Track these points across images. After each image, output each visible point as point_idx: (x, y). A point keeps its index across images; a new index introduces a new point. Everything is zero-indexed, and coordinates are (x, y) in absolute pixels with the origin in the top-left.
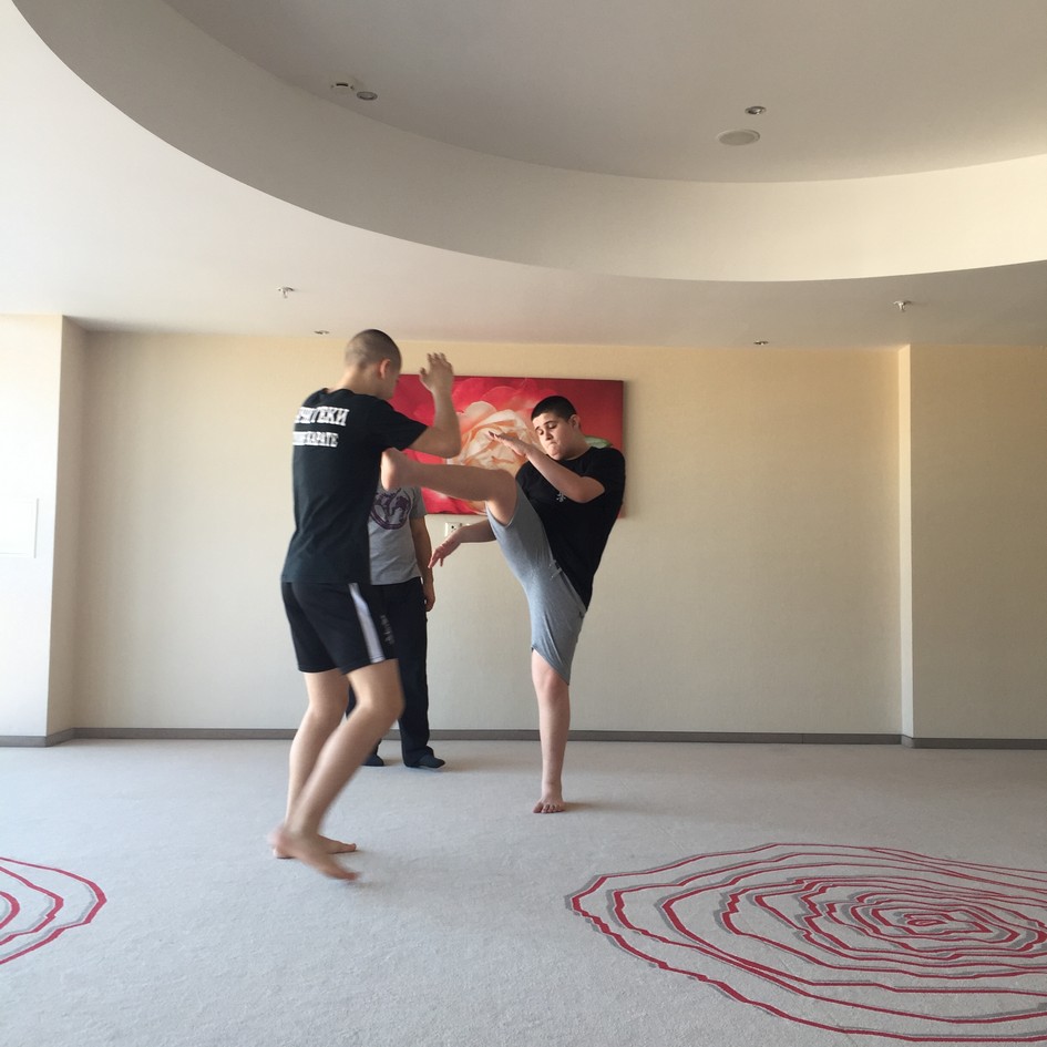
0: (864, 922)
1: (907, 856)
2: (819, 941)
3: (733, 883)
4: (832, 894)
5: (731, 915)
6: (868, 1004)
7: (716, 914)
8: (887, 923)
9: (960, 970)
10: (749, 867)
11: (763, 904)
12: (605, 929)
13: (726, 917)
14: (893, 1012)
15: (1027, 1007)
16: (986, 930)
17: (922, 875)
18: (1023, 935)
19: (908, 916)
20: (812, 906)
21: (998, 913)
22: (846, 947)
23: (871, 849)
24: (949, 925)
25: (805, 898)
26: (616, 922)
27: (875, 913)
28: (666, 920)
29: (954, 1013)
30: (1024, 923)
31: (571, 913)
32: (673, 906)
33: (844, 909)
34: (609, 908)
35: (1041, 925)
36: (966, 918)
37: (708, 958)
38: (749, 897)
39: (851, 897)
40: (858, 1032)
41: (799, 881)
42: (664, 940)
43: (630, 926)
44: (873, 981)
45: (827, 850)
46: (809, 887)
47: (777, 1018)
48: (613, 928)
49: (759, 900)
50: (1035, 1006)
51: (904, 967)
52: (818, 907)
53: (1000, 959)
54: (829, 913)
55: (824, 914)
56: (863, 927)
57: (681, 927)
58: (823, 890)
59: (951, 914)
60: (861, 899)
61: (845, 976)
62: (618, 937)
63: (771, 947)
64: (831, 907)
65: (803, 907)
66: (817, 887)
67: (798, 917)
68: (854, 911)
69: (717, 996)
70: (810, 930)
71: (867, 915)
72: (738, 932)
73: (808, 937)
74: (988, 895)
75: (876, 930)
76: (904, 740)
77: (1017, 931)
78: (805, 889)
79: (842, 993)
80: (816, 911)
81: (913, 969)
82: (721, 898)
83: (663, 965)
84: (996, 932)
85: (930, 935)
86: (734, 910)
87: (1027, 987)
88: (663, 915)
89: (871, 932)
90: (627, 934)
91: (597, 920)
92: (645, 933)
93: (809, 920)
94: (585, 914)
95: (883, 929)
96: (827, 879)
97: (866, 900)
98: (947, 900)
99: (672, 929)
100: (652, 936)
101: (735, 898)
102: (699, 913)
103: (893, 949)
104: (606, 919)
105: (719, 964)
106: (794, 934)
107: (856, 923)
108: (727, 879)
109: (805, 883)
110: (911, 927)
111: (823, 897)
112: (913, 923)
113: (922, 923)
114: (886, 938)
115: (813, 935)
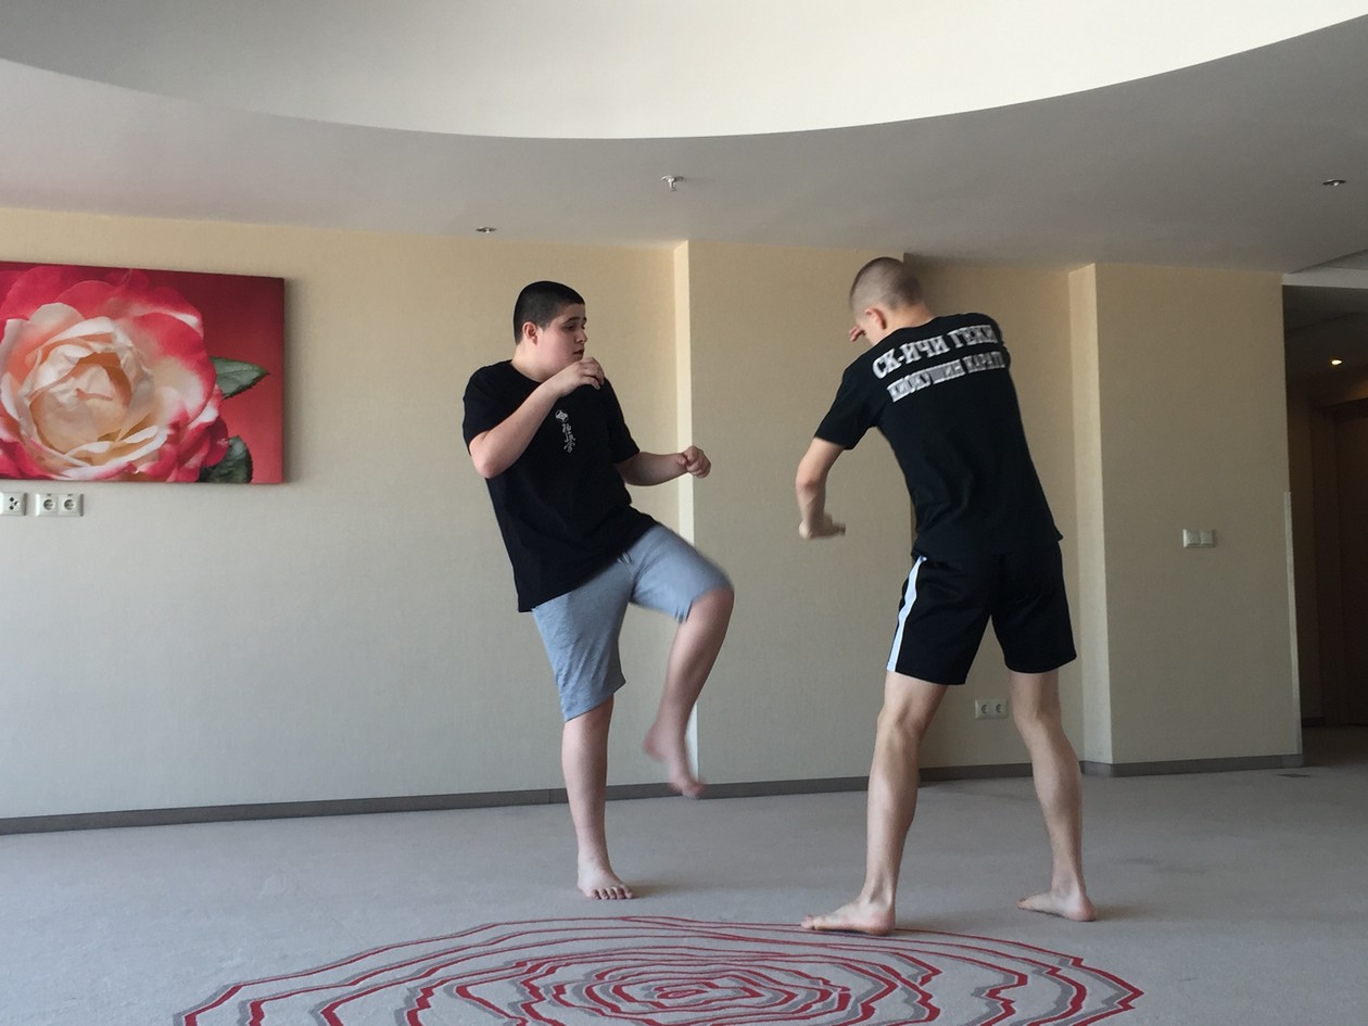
0: (601, 1002)
1: (667, 923)
3: (428, 974)
4: (561, 975)
5: (420, 1013)
7: (398, 1013)
8: (630, 999)
10: (454, 956)
11: (468, 996)
13: (412, 1016)
16: (759, 995)
17: (685, 942)
18: (801, 995)
19: (660, 989)
20: (534, 990)
21: (776, 975)
23: (624, 919)
24: (712, 993)
25: (526, 983)
27: (618, 990)
30: (805, 982)
32: (336, 1010)
33: (577, 991)
34: (242, 1021)
35: (826, 982)
36: (734, 984)
38: (445, 990)
39: (587, 976)
41: (521, 964)
45: (564, 925)
46: (532, 970)
49: (462, 992)
52: (541, 991)
54: (556, 997)
55: (549, 997)
56: (598, 1007)
58: (551, 971)
59: (715, 982)
60: (601, 976)
64: (560, 989)
65: (522, 993)
66: (546, 967)
67: (512, 1005)
68: (589, 991)
70: (527, 1017)
71: (604, 991)
74: (764, 956)
75: (615, 1009)
77: (795, 991)
78: (526, 973)
80: (538, 995)
82: (406, 994)
84: (768, 995)
85: (684, 1007)
86: (423, 1004)
88: (321, 1023)
89: (607, 1011)
93: (528, 1007)
95: (624, 1006)
96: (560, 958)
97: (607, 978)
98: (713, 967)
101: (428, 992)
102: (377, 1015)
106: (505, 1024)
107: (590, 1004)
108: (419, 971)
109: (529, 965)
110: (663, 1001)
111: (550, 979)
112: (665, 996)
113: (684, 994)
114: (627, 1016)
115: (530, 1024)
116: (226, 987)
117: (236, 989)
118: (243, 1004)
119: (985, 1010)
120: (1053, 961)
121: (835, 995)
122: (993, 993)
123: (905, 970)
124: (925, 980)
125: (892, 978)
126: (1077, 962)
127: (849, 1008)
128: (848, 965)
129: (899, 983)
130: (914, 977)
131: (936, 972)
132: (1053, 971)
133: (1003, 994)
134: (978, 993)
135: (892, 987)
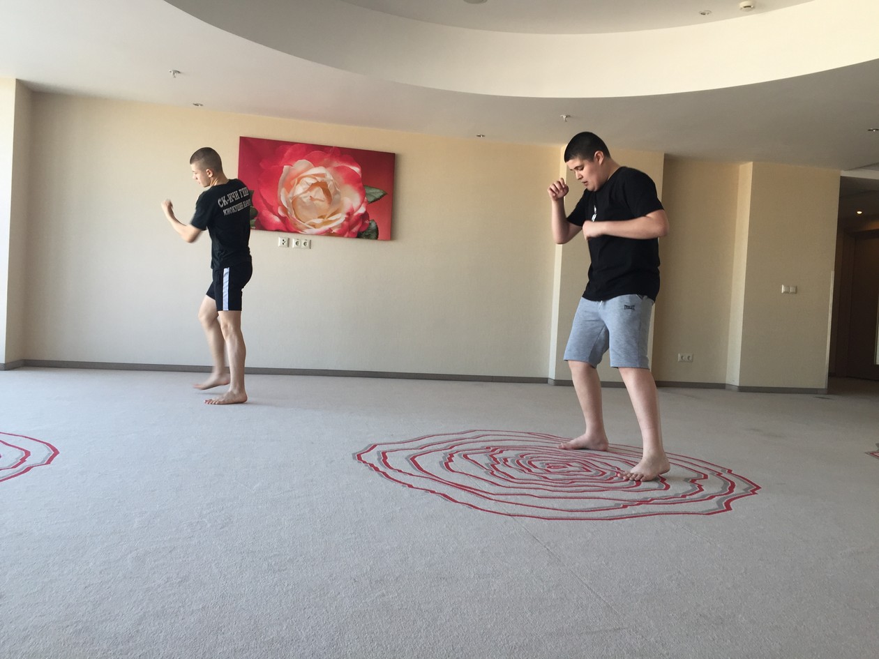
0: (524, 467)
1: (548, 437)
2: (498, 475)
3: (451, 448)
4: (505, 454)
5: (449, 464)
6: (525, 503)
7: (441, 463)
8: (535, 467)
9: (574, 489)
10: (461, 442)
11: (468, 459)
12: (377, 469)
13: (447, 464)
14: (537, 507)
15: (609, 505)
16: (590, 471)
18: (608, 473)
19: (548, 464)
20: (495, 459)
21: (596, 463)
22: (513, 478)
23: (529, 433)
24: (570, 468)
25: (491, 456)
26: (382, 465)
27: (530, 463)
28: (412, 465)
29: (570, 507)
30: (610, 468)
31: (356, 462)
32: (416, 459)
33: (512, 461)
34: (379, 459)
35: (618, 469)
36: (579, 465)
37: (436, 483)
38: (460, 455)
39: (517, 455)
40: (518, 516)
41: (487, 448)
42: (410, 475)
43: (391, 468)
44: (527, 493)
45: (504, 433)
46: (493, 451)
47: (474, 510)
48: (381, 469)
49: (465, 456)
50: (613, 505)
51: (545, 487)
52: (498, 460)
53: (595, 484)
54: (505, 463)
55: (501, 463)
56: (522, 469)
57: (420, 469)
58: (501, 452)
59: (571, 464)
60: (522, 456)
61: (512, 491)
62: (384, 473)
63: (471, 478)
64: (506, 460)
65: (490, 460)
66: (498, 451)
67: (487, 464)
68: (518, 462)
69: (441, 500)
70: (494, 470)
71: (523, 462)
72: (453, 471)
73: (492, 473)
74: (590, 455)
75: (529, 470)
76: (549, 381)
77: (605, 471)
78: (491, 451)
79: (510, 498)
80: (497, 462)
81: (549, 488)
82: (443, 455)
83: (410, 486)
84: (594, 472)
85: (559, 473)
86: (452, 461)
87: (609, 497)
88: (410, 464)
89: (527, 471)
90: (389, 472)
91: (372, 465)
92: (400, 471)
93: (493, 466)
94: (364, 462)
95: (533, 470)
96: (504, 447)
97: (524, 457)
98: (569, 457)
99: (415, 469)
100: (404, 473)
101: (452, 455)
102: (431, 463)
103: (538, 479)
104: (377, 464)
105: (442, 486)
106: (485, 472)
107: (520, 468)
108: (447, 446)
109: (492, 448)
110: (549, 469)
111: (501, 455)
112: (550, 467)
113: (555, 467)
114: (535, 474)
115: (495, 473)
116: (371, 444)
117: (375, 446)
118: (379, 452)
119: (690, 488)
120: (719, 470)
122: (693, 481)
126: (730, 471)
132: (719, 474)
133: (697, 482)
134: (686, 480)
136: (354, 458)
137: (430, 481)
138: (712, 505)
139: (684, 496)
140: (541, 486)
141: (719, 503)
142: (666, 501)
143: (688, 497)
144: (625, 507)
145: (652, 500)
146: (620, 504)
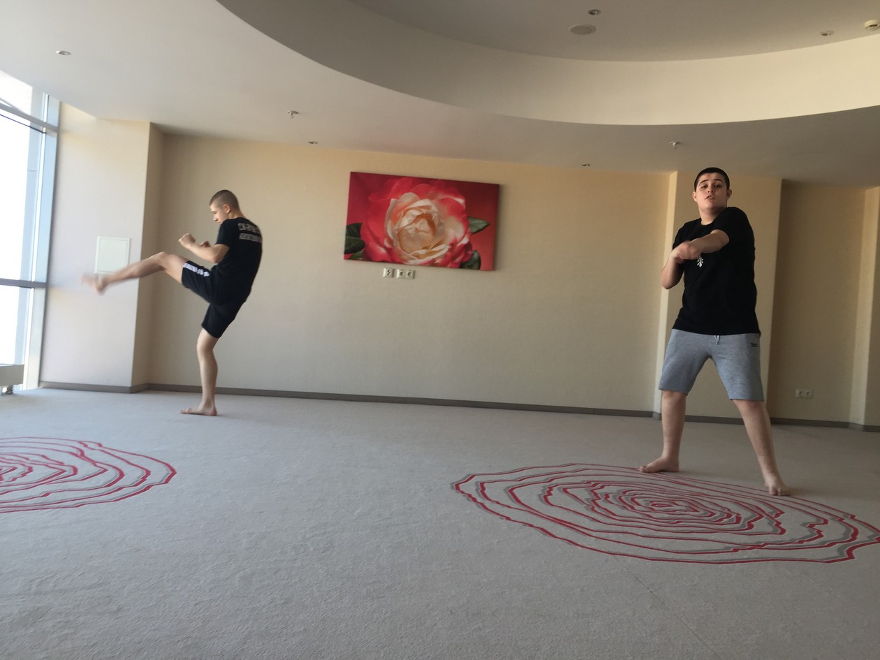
0: (626, 504)
2: (599, 511)
3: (550, 481)
4: (607, 490)
5: (549, 497)
6: (626, 542)
7: (539, 495)
8: (639, 504)
9: (681, 529)
10: (561, 475)
11: (567, 492)
12: (474, 500)
13: (545, 498)
14: (641, 547)
15: (718, 548)
16: (695, 511)
17: (660, 483)
18: (718, 514)
19: (652, 502)
20: (596, 495)
21: (704, 503)
22: (614, 515)
23: (632, 469)
24: (676, 508)
25: (592, 491)
26: (480, 496)
27: (633, 500)
29: (675, 548)
30: (719, 509)
31: (454, 492)
32: (514, 491)
33: (614, 497)
34: (477, 490)
35: (729, 510)
36: (685, 505)
37: (535, 516)
38: (559, 489)
39: (619, 491)
40: (620, 555)
41: (588, 482)
42: (509, 507)
43: (489, 500)
44: (629, 531)
45: (606, 468)
46: (594, 485)
47: (573, 546)
48: (479, 500)
49: (565, 490)
50: (722, 548)
51: (647, 526)
52: (599, 495)
53: (704, 525)
54: (606, 498)
55: (603, 499)
56: (624, 506)
57: (518, 501)
58: (602, 487)
59: (677, 502)
60: (624, 493)
61: (614, 528)
62: (482, 504)
63: (571, 513)
64: (607, 496)
65: (590, 494)
66: (599, 486)
67: (587, 499)
68: (620, 498)
69: (539, 534)
70: (594, 506)
71: (627, 500)
72: (552, 505)
73: (593, 509)
74: (699, 494)
75: (632, 508)
76: (654, 415)
77: (714, 512)
78: (592, 487)
79: (612, 536)
80: (598, 497)
81: (653, 527)
82: (542, 488)
83: (508, 519)
84: (701, 512)
85: (664, 512)
86: (550, 494)
87: (719, 539)
88: (508, 496)
89: (629, 508)
90: (487, 504)
91: (470, 496)
92: (498, 503)
93: (593, 501)
94: (462, 492)
95: (636, 507)
96: (605, 482)
97: (627, 493)
98: (675, 496)
99: (513, 501)
100: (502, 505)
101: (551, 489)
102: (531, 495)
103: (642, 517)
104: (475, 495)
105: (541, 520)
106: (585, 507)
107: (622, 504)
108: (546, 479)
109: (592, 483)
110: (653, 507)
111: (602, 491)
112: (654, 505)
113: (660, 506)
114: (639, 512)
115: (596, 508)
116: (469, 475)
117: (473, 476)
118: (477, 483)
119: (808, 533)
120: (841, 515)
121: (734, 516)
122: (812, 526)
123: (767, 510)
124: (777, 515)
125: (761, 513)
126: (853, 517)
127: (741, 523)
128: (738, 503)
129: (764, 515)
130: (772, 513)
131: (782, 513)
132: (841, 520)
133: (816, 527)
134: (804, 525)
135: (761, 517)
136: (452, 488)
137: (529, 515)
138: (832, 552)
139: (801, 542)
140: (645, 525)
141: (840, 550)
142: (781, 546)
143: (805, 543)
144: (735, 550)
145: (766, 544)
146: (731, 548)
